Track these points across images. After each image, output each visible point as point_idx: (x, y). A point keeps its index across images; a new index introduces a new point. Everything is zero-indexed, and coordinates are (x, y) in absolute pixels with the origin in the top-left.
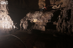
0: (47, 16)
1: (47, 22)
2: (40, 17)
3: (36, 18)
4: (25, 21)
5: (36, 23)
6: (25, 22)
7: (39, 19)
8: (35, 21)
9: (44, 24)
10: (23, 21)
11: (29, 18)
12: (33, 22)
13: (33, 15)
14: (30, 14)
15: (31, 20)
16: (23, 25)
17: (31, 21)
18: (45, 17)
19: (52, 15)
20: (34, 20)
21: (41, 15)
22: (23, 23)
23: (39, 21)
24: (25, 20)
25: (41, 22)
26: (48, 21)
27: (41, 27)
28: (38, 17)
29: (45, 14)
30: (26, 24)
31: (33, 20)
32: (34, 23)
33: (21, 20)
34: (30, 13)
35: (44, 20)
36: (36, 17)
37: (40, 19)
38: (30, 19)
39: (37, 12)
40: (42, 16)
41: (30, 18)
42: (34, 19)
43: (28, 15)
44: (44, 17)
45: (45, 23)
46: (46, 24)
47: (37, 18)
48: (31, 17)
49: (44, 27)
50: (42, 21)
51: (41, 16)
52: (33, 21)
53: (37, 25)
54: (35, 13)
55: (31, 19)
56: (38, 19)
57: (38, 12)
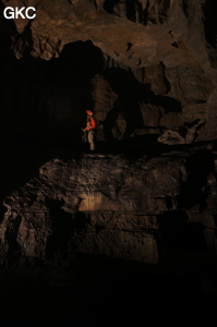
0: (154, 178)
1: (157, 213)
2: (117, 182)
3: (97, 186)
4: (30, 204)
5: (93, 218)
6: (34, 214)
7: (113, 193)
8: (90, 202)
9: (148, 223)
10: (21, 205)
11: (57, 187)
12: (80, 209)
13: (74, 171)
14: (59, 164)
15: (66, 199)
16: (23, 228)
17: (69, 207)
18: (145, 182)
19: (181, 173)
20: (85, 201)
21: (119, 171)
22: (19, 218)
23: (115, 207)
24: (34, 198)
25: (126, 212)
26: (163, 207)
27: (129, 237)
28: (105, 183)
29: (141, 168)
30: (37, 226)
31: (81, 200)
32: (82, 213)
33: (8, 202)
34: (56, 160)
35: (139, 201)
36: (91, 181)
37: (117, 191)
38: (60, 196)
39: (94, 159)
40: (129, 180)
41: (62, 185)
42: (84, 195)
43: (49, 171)
44: (140, 183)
45: (149, 215)
46: (155, 219)
47: (101, 188)
48: (66, 184)
49: (150, 241)
50: (130, 205)
51: (122, 175)
52: (77, 207)
53: (99, 228)
54: (84, 161)
55: (64, 192)
56: (106, 195)
57: (99, 158)
